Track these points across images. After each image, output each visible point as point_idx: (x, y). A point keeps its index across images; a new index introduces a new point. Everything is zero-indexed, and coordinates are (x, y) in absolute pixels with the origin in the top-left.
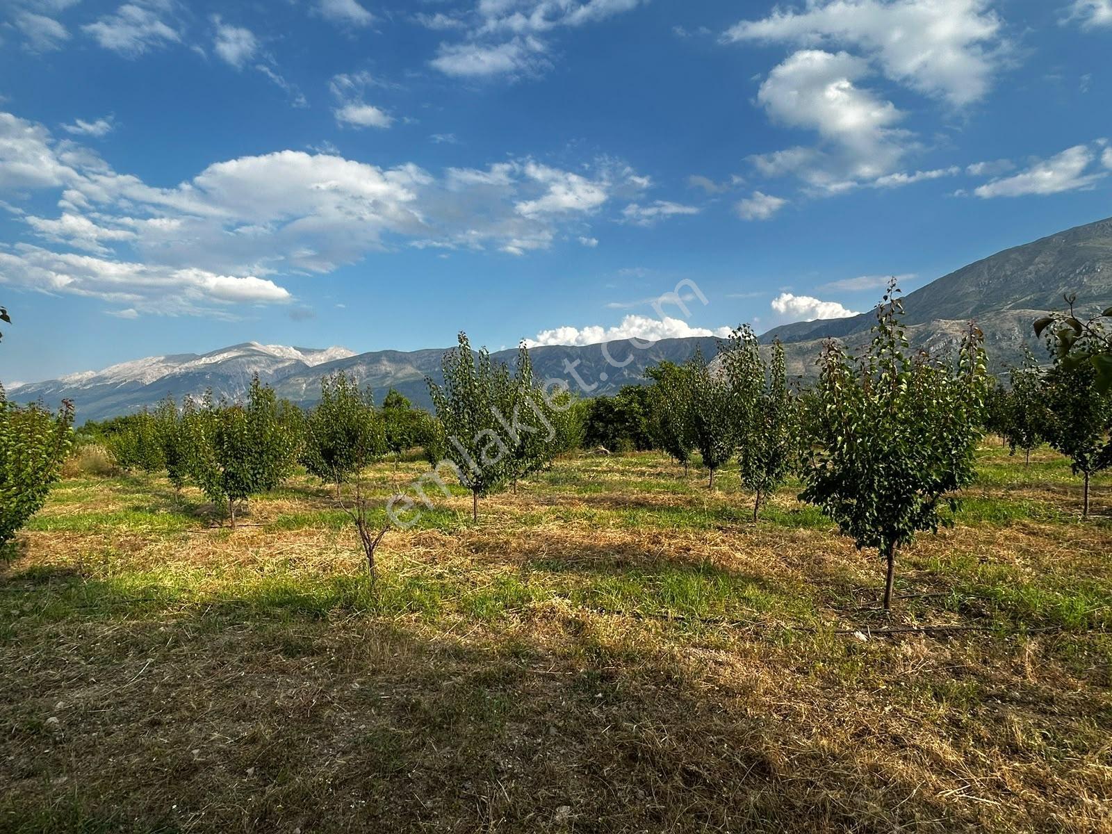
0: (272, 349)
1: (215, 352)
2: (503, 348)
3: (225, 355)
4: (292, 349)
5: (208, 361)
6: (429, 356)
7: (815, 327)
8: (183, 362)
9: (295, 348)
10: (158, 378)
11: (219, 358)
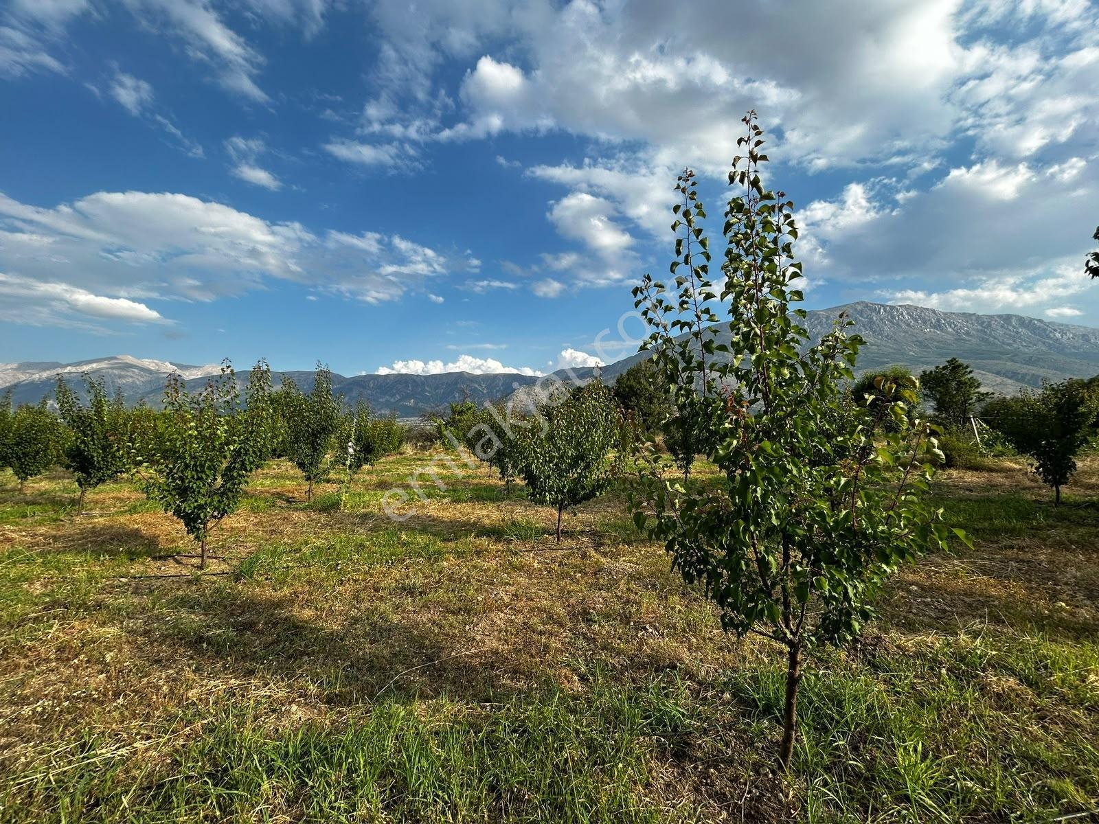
0: (148, 363)
1: (82, 362)
2: (364, 373)
3: (94, 365)
4: (167, 364)
5: (74, 370)
6: (299, 376)
7: (581, 371)
8: (44, 370)
9: (171, 364)
10: (13, 383)
11: (86, 368)
